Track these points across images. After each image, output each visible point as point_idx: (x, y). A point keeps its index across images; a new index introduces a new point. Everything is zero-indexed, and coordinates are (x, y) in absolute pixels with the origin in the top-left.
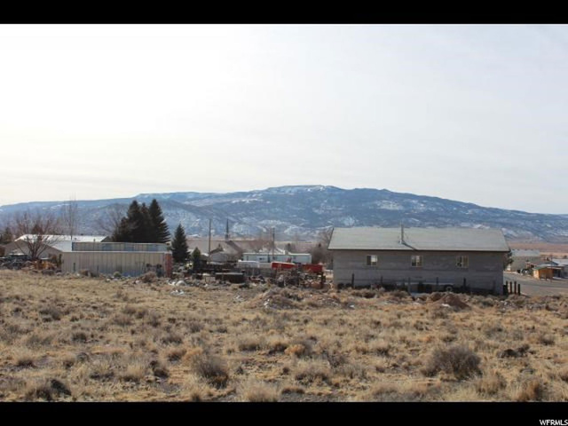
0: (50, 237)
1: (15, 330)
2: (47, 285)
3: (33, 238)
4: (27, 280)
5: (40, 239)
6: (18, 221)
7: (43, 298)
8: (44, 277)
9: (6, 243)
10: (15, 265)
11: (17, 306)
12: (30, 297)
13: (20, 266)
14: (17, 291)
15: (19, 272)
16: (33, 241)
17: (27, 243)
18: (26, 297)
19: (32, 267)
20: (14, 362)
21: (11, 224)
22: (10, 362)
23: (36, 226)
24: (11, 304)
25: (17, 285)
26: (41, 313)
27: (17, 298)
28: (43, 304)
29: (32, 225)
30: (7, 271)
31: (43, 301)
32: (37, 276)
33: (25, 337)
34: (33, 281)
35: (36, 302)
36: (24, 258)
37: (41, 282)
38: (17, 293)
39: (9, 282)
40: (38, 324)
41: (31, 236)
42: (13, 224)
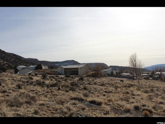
0: (164, 73)
1: (157, 94)
2: (164, 84)
3: (159, 73)
4: (159, 83)
5: (161, 73)
6: (156, 69)
7: (163, 87)
8: (163, 82)
9: (153, 74)
10: (156, 79)
11: (157, 89)
12: (160, 87)
13: (157, 80)
14: (157, 85)
15: (157, 81)
16: (160, 74)
17: (158, 74)
18: (159, 87)
19: (160, 80)
20: (158, 102)
21: (154, 70)
22: (157, 102)
23: (160, 70)
24: (156, 88)
25: (157, 84)
26: (164, 91)
27: (157, 87)
28: (163, 89)
29: (159, 70)
30: (154, 81)
31: (164, 88)
32: (161, 82)
33: (160, 97)
34: (160, 83)
35: (162, 88)
36: (158, 78)
37: (163, 83)
38: (157, 86)
39: (154, 83)
40: (163, 94)
41: (159, 72)
42: (155, 70)
